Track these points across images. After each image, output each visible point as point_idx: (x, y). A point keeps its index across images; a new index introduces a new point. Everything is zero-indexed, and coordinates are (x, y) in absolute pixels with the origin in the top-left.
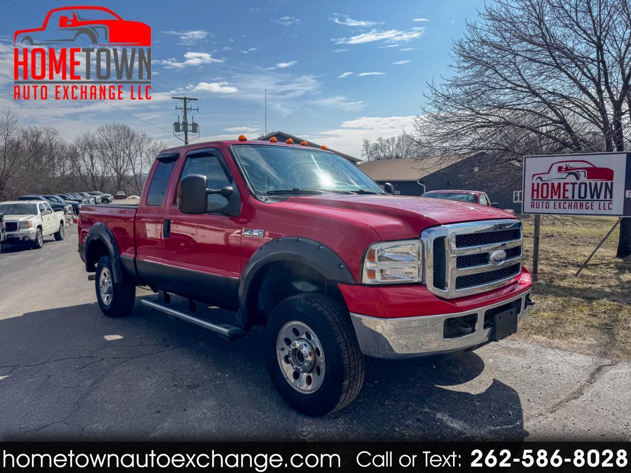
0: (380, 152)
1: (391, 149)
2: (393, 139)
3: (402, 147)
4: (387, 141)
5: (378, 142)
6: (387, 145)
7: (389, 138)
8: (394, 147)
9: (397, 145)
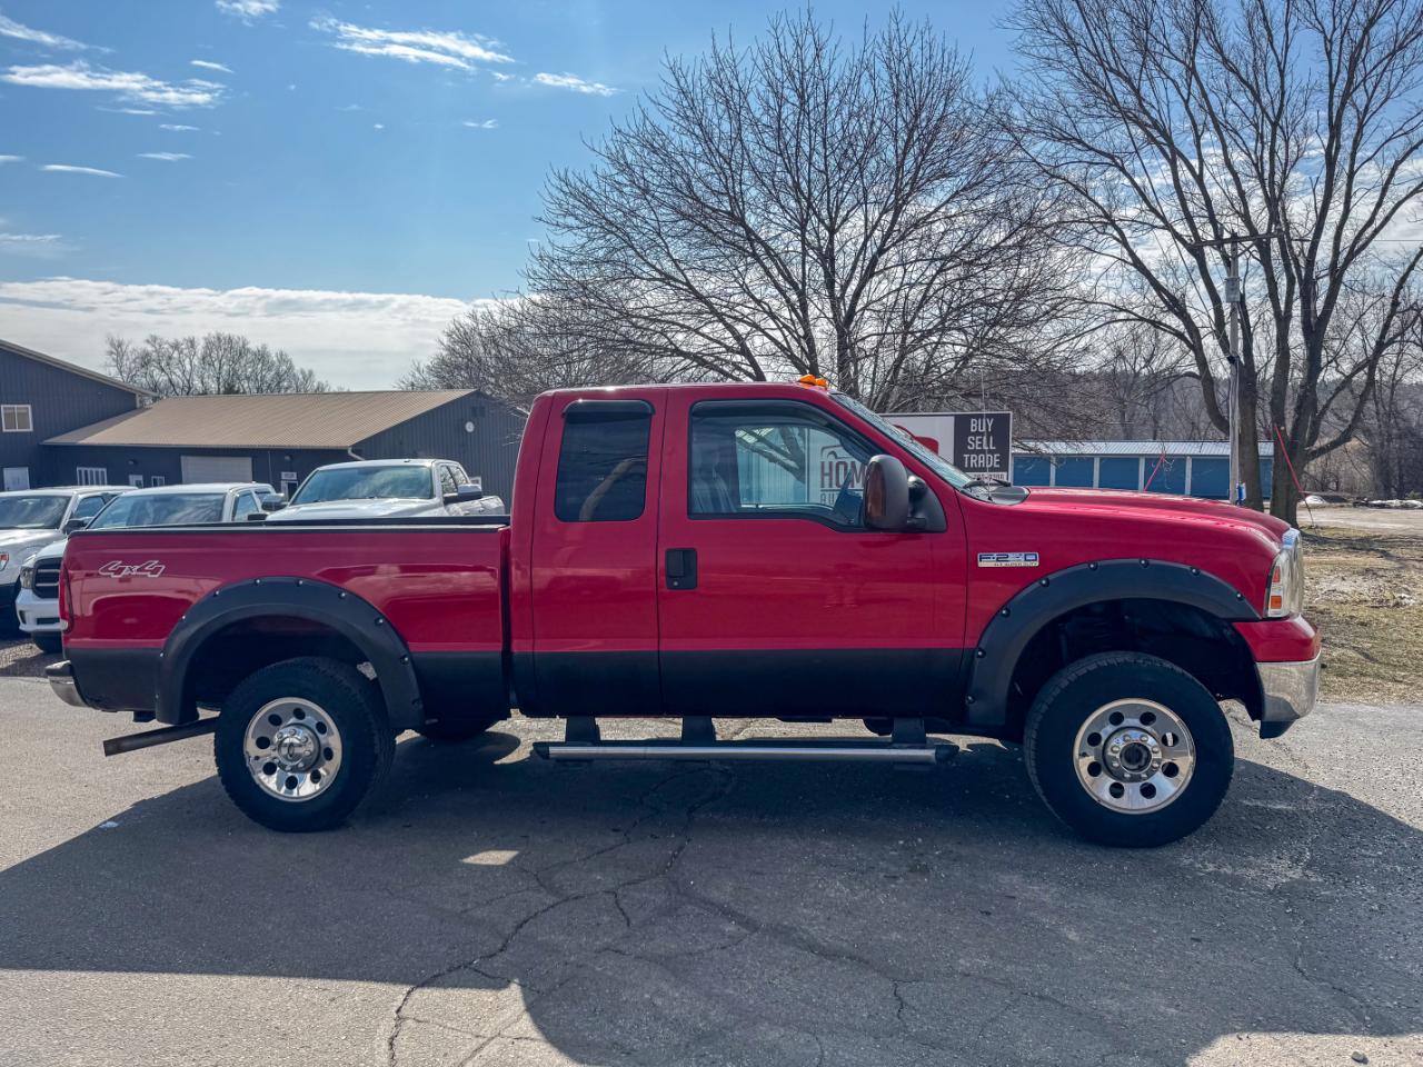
0: (156, 372)
1: (188, 367)
2: (192, 343)
3: (216, 364)
4: (176, 346)
5: (150, 348)
6: (176, 355)
7: (180, 340)
8: (196, 362)
9: (204, 358)
